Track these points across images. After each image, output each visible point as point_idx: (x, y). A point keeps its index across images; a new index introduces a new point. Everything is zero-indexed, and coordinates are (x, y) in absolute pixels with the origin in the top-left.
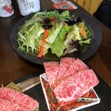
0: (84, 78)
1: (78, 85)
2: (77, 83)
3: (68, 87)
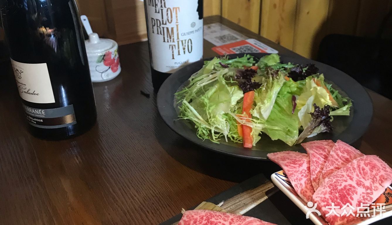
0: (367, 169)
1: (359, 184)
2: (354, 179)
3: (339, 188)
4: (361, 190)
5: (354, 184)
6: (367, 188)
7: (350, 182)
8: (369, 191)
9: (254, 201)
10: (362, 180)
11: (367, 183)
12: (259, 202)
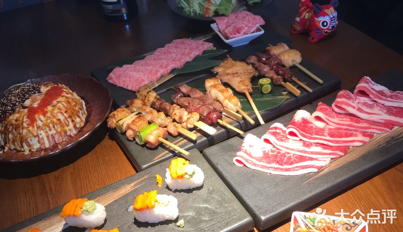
0: (251, 20)
1: (246, 26)
2: (245, 24)
3: (237, 27)
4: (246, 28)
5: (244, 26)
6: (249, 27)
7: (242, 25)
8: (250, 28)
9: (205, 38)
10: (248, 24)
11: (250, 25)
12: (207, 38)
